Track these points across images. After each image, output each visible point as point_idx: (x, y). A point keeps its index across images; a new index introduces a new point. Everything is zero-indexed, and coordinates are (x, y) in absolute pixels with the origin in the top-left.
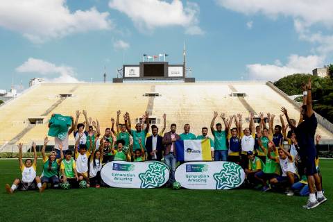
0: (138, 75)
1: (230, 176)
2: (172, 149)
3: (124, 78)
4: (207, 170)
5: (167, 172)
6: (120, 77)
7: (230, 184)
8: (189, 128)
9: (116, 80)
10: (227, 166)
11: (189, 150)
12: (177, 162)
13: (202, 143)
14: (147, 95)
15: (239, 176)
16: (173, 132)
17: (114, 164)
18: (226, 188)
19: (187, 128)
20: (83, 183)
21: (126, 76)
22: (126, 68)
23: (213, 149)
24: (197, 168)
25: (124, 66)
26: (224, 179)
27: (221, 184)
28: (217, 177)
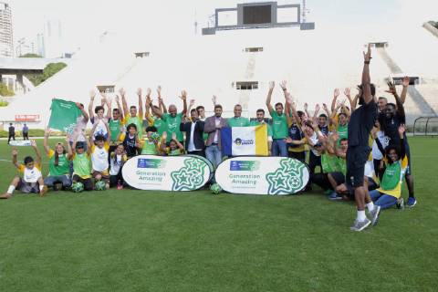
0: (235, 22)
1: (288, 177)
2: (216, 139)
3: (217, 27)
4: (258, 168)
5: (207, 171)
6: (212, 25)
7: (288, 188)
8: (240, 110)
9: (206, 31)
10: (285, 163)
11: (238, 140)
12: (223, 156)
13: (256, 130)
14: (247, 50)
15: (301, 177)
16: (218, 116)
17: (139, 160)
18: (282, 193)
19: (238, 110)
20: (100, 184)
21: (219, 25)
22: (219, 13)
23: (270, 139)
24: (246, 166)
25: (217, 11)
26: (280, 181)
27: (276, 187)
28: (271, 178)
